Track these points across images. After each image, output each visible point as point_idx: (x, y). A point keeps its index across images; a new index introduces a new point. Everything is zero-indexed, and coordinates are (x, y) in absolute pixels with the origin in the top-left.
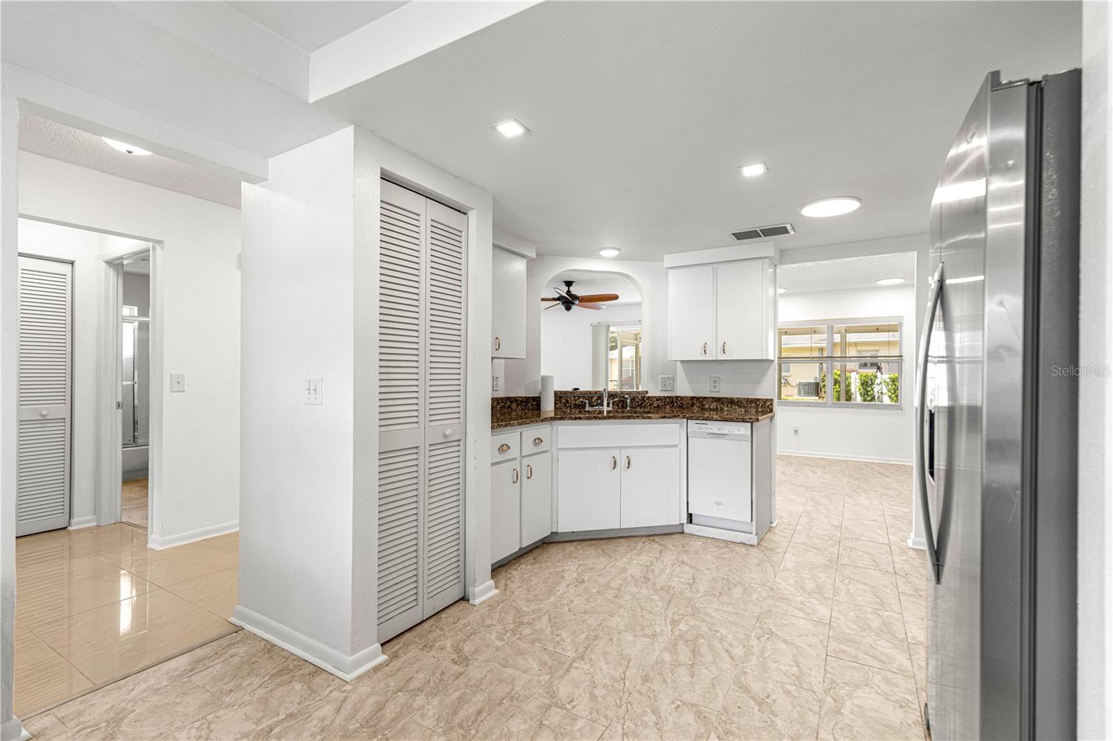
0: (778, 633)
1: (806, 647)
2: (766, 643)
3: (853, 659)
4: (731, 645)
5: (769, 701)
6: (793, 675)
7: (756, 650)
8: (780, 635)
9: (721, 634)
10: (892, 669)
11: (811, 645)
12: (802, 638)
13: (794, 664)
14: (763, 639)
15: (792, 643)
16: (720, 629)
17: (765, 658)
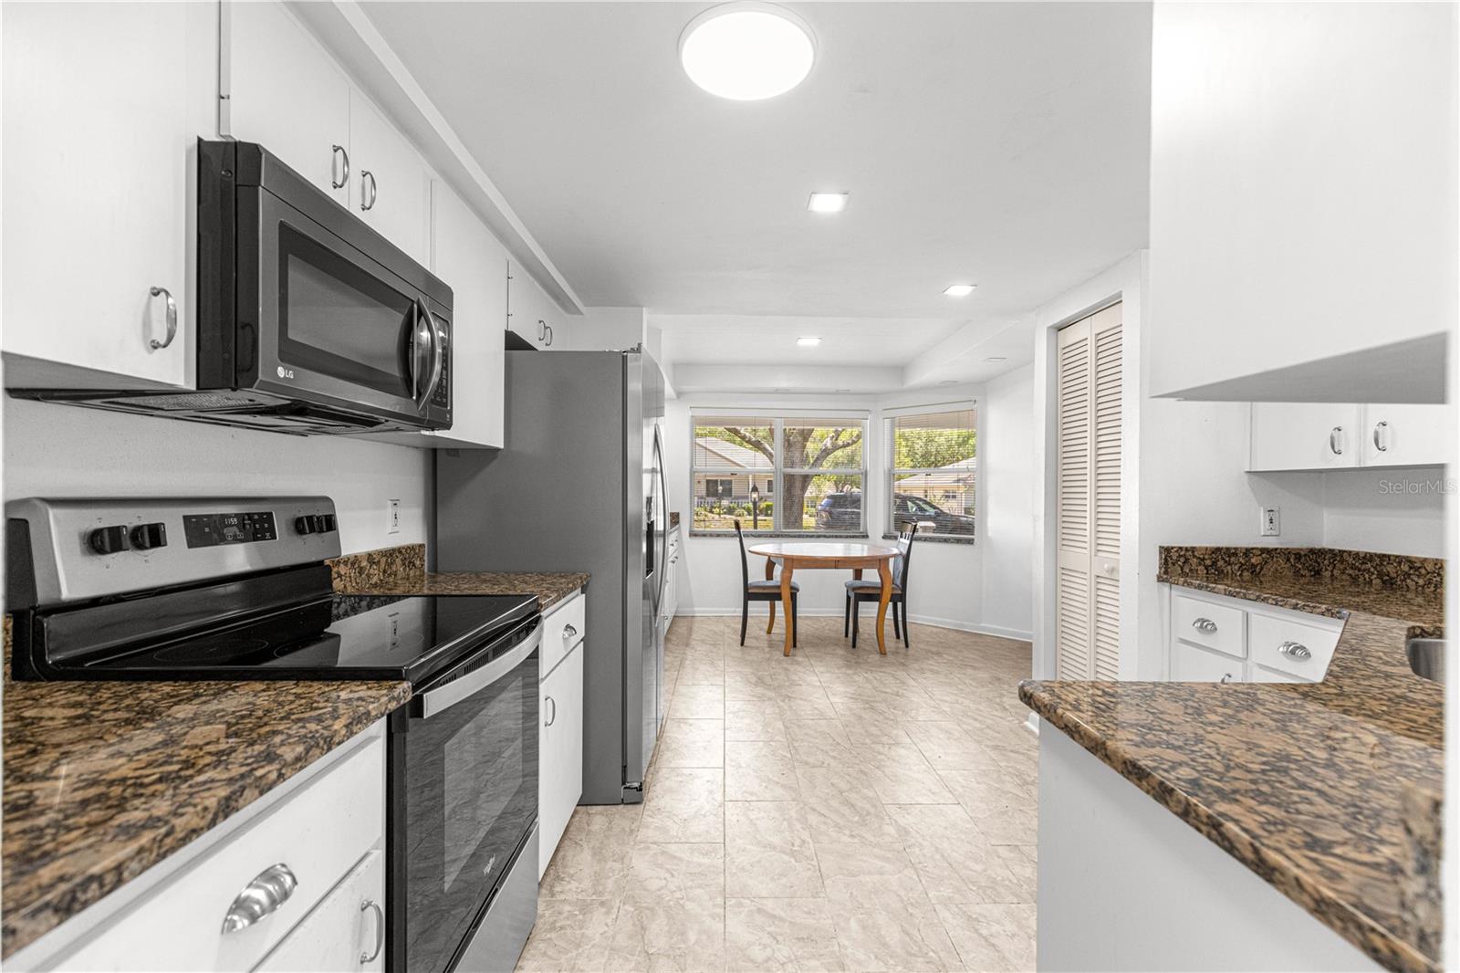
0: (786, 858)
1: (748, 847)
2: (792, 837)
3: (695, 846)
4: (825, 823)
5: (764, 784)
6: (753, 810)
7: (798, 826)
8: (783, 855)
9: (845, 835)
10: (655, 846)
11: (743, 851)
12: (757, 859)
13: (756, 822)
14: (798, 842)
15: (765, 847)
16: (850, 840)
17: (784, 820)
